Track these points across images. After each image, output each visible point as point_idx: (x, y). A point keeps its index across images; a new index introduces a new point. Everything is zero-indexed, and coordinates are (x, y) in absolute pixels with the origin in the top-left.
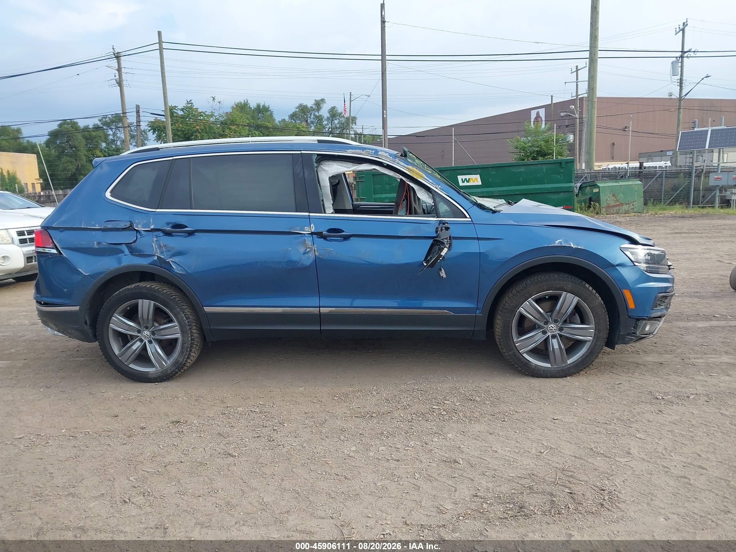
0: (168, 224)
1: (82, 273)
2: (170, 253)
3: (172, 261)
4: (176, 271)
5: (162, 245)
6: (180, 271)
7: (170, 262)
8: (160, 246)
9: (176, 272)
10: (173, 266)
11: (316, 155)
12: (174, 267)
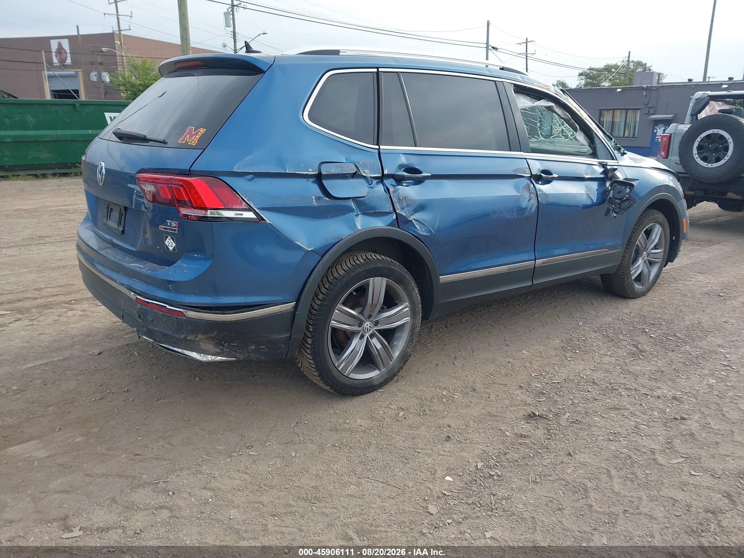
0: (401, 166)
1: (302, 247)
2: (411, 209)
3: (415, 219)
4: (420, 232)
5: (402, 198)
6: (424, 232)
7: (413, 220)
8: (400, 199)
9: (421, 234)
10: (417, 226)
11: (513, 85)
12: (418, 228)
